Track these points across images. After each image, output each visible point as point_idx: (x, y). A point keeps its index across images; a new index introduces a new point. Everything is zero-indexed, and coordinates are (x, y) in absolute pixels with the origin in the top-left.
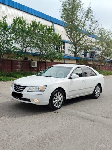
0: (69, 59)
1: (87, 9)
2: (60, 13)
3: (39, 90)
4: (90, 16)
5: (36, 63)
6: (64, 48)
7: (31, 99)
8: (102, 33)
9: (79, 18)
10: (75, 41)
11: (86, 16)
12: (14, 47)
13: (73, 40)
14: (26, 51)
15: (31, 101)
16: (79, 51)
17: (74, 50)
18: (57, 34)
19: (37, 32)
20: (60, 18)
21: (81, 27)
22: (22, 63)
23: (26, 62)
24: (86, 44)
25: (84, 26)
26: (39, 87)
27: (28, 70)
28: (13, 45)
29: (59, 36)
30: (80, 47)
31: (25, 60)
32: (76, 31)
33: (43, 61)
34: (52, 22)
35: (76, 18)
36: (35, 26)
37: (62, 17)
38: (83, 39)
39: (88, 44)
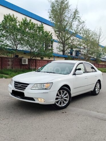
0: (58, 57)
1: (74, 11)
2: (49, 14)
3: (45, 87)
4: (77, 17)
5: (27, 60)
6: (52, 47)
7: (35, 98)
8: (86, 33)
9: (66, 19)
10: (63, 40)
11: (73, 17)
12: (5, 44)
13: (62, 39)
14: (17, 48)
15: (35, 101)
16: (66, 50)
17: (62, 49)
18: (48, 32)
19: (27, 29)
20: (49, 18)
21: (69, 27)
22: (13, 60)
23: (17, 60)
24: (74, 43)
25: (71, 26)
26: (45, 85)
27: (19, 67)
28: (4, 42)
29: (50, 34)
30: (67, 46)
31: (15, 57)
32: (64, 31)
33: (34, 58)
34: (41, 22)
35: (63, 19)
36: (26, 23)
37: (50, 17)
38: (70, 39)
39: (75, 43)
